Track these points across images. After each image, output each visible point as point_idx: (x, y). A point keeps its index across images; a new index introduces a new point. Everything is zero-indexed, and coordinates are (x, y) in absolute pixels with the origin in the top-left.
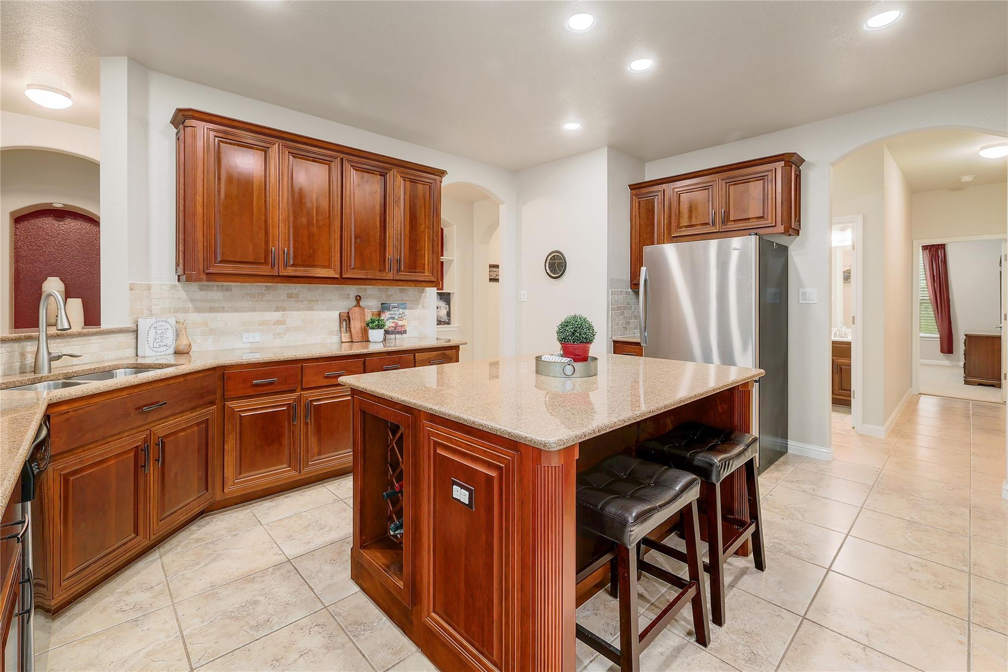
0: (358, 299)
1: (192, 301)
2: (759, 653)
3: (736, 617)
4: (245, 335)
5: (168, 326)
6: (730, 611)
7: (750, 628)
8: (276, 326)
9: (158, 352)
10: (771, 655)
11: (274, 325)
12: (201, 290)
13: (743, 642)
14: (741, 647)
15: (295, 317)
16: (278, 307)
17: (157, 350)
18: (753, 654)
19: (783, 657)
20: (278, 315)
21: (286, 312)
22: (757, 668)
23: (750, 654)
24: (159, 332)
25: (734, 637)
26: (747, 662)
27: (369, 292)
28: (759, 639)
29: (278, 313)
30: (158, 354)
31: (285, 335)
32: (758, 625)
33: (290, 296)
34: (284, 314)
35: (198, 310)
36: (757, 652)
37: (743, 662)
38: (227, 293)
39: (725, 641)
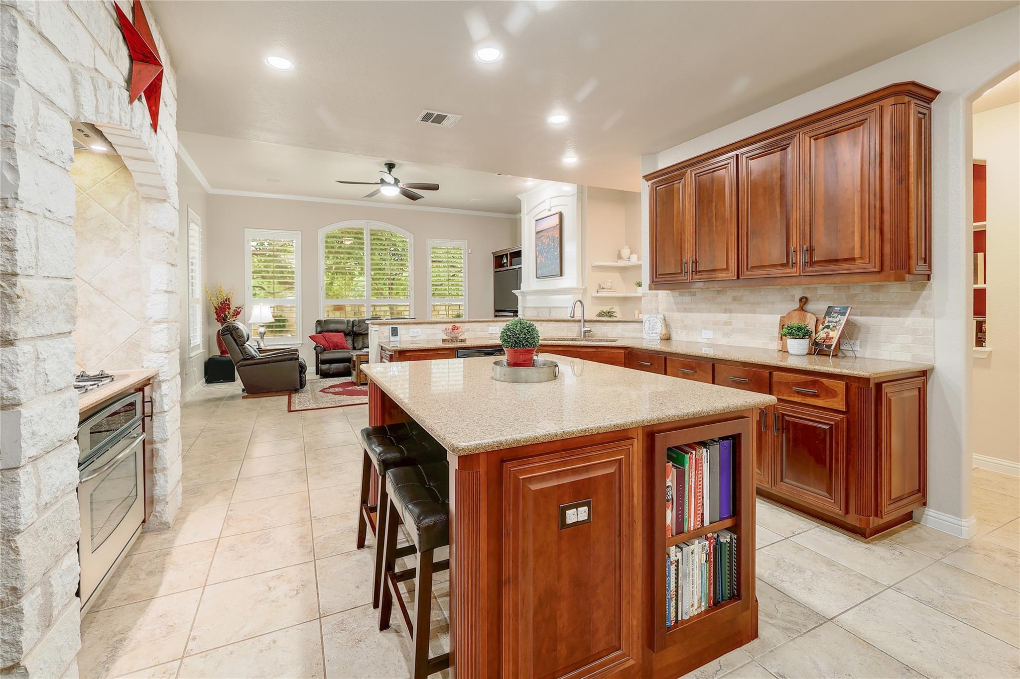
0: (804, 301)
1: (676, 303)
2: (340, 634)
3: (378, 646)
4: (704, 332)
5: (658, 320)
6: (387, 647)
7: (362, 648)
8: (725, 326)
9: (650, 337)
10: (331, 640)
11: (723, 325)
12: (680, 295)
13: (356, 631)
14: (354, 626)
15: (740, 319)
16: (726, 309)
17: (650, 335)
18: (343, 629)
19: (323, 648)
20: (724, 317)
21: (733, 314)
22: (334, 622)
23: (345, 627)
24: (652, 324)
25: (365, 629)
26: (343, 620)
27: (820, 292)
28: (348, 644)
29: (726, 314)
30: (651, 338)
31: (731, 335)
32: (359, 656)
33: (735, 299)
34: (730, 316)
35: (679, 311)
36: (342, 633)
37: (345, 617)
38: (693, 297)
39: (367, 620)
